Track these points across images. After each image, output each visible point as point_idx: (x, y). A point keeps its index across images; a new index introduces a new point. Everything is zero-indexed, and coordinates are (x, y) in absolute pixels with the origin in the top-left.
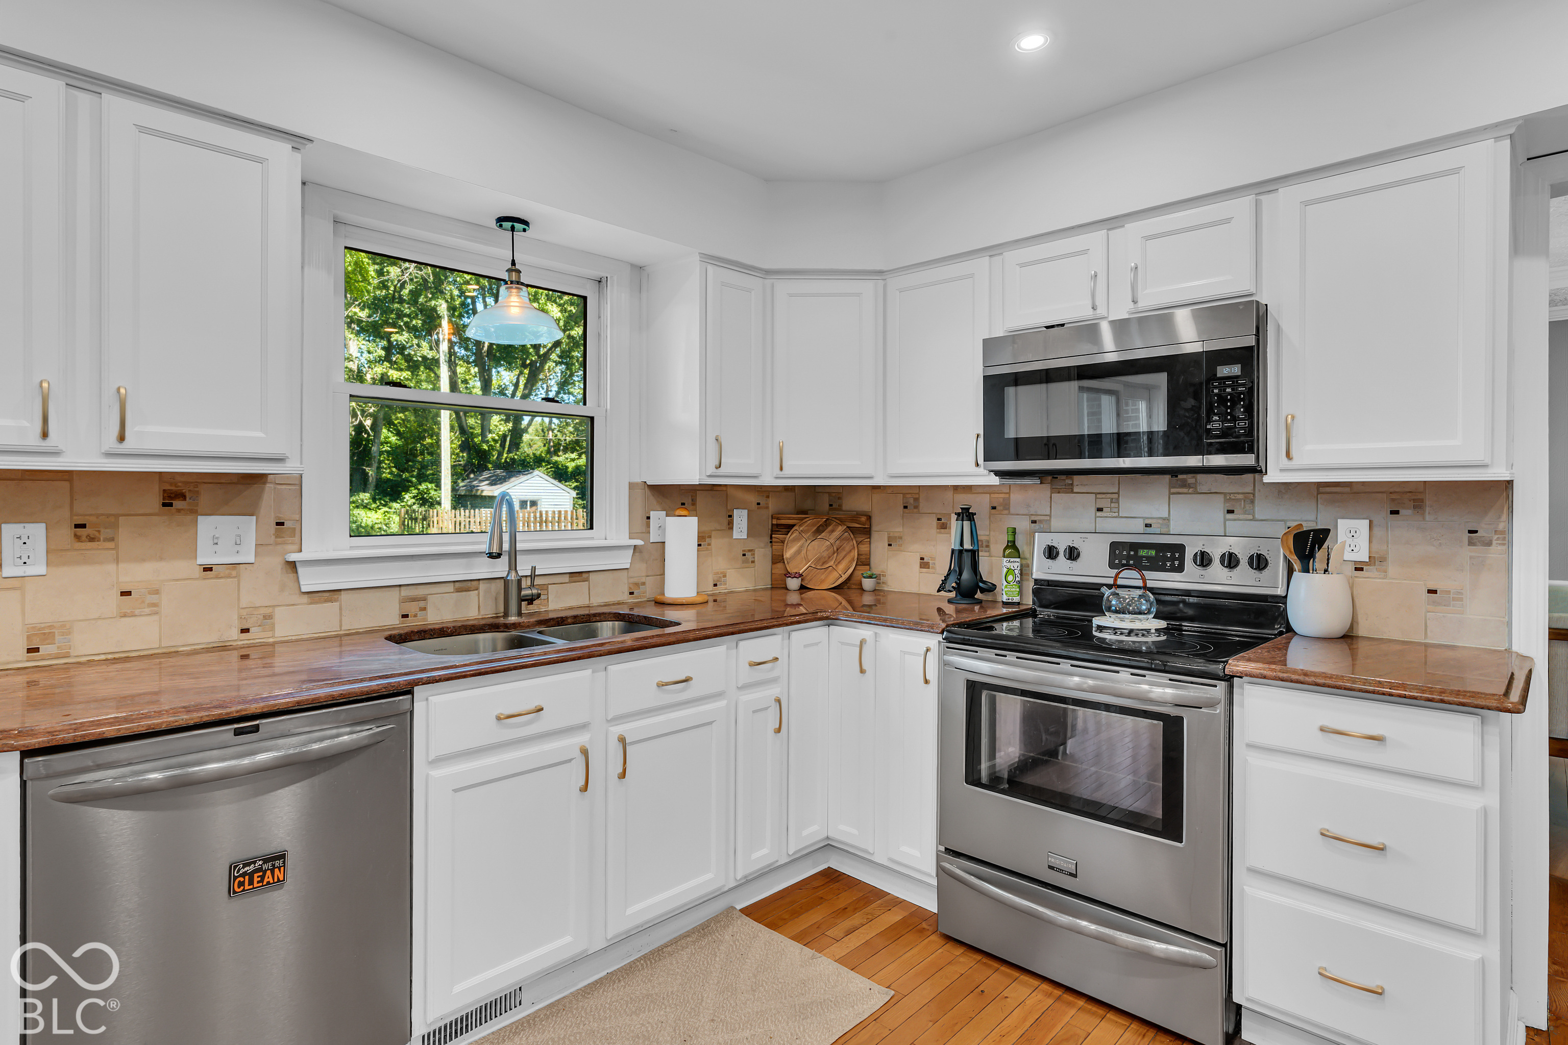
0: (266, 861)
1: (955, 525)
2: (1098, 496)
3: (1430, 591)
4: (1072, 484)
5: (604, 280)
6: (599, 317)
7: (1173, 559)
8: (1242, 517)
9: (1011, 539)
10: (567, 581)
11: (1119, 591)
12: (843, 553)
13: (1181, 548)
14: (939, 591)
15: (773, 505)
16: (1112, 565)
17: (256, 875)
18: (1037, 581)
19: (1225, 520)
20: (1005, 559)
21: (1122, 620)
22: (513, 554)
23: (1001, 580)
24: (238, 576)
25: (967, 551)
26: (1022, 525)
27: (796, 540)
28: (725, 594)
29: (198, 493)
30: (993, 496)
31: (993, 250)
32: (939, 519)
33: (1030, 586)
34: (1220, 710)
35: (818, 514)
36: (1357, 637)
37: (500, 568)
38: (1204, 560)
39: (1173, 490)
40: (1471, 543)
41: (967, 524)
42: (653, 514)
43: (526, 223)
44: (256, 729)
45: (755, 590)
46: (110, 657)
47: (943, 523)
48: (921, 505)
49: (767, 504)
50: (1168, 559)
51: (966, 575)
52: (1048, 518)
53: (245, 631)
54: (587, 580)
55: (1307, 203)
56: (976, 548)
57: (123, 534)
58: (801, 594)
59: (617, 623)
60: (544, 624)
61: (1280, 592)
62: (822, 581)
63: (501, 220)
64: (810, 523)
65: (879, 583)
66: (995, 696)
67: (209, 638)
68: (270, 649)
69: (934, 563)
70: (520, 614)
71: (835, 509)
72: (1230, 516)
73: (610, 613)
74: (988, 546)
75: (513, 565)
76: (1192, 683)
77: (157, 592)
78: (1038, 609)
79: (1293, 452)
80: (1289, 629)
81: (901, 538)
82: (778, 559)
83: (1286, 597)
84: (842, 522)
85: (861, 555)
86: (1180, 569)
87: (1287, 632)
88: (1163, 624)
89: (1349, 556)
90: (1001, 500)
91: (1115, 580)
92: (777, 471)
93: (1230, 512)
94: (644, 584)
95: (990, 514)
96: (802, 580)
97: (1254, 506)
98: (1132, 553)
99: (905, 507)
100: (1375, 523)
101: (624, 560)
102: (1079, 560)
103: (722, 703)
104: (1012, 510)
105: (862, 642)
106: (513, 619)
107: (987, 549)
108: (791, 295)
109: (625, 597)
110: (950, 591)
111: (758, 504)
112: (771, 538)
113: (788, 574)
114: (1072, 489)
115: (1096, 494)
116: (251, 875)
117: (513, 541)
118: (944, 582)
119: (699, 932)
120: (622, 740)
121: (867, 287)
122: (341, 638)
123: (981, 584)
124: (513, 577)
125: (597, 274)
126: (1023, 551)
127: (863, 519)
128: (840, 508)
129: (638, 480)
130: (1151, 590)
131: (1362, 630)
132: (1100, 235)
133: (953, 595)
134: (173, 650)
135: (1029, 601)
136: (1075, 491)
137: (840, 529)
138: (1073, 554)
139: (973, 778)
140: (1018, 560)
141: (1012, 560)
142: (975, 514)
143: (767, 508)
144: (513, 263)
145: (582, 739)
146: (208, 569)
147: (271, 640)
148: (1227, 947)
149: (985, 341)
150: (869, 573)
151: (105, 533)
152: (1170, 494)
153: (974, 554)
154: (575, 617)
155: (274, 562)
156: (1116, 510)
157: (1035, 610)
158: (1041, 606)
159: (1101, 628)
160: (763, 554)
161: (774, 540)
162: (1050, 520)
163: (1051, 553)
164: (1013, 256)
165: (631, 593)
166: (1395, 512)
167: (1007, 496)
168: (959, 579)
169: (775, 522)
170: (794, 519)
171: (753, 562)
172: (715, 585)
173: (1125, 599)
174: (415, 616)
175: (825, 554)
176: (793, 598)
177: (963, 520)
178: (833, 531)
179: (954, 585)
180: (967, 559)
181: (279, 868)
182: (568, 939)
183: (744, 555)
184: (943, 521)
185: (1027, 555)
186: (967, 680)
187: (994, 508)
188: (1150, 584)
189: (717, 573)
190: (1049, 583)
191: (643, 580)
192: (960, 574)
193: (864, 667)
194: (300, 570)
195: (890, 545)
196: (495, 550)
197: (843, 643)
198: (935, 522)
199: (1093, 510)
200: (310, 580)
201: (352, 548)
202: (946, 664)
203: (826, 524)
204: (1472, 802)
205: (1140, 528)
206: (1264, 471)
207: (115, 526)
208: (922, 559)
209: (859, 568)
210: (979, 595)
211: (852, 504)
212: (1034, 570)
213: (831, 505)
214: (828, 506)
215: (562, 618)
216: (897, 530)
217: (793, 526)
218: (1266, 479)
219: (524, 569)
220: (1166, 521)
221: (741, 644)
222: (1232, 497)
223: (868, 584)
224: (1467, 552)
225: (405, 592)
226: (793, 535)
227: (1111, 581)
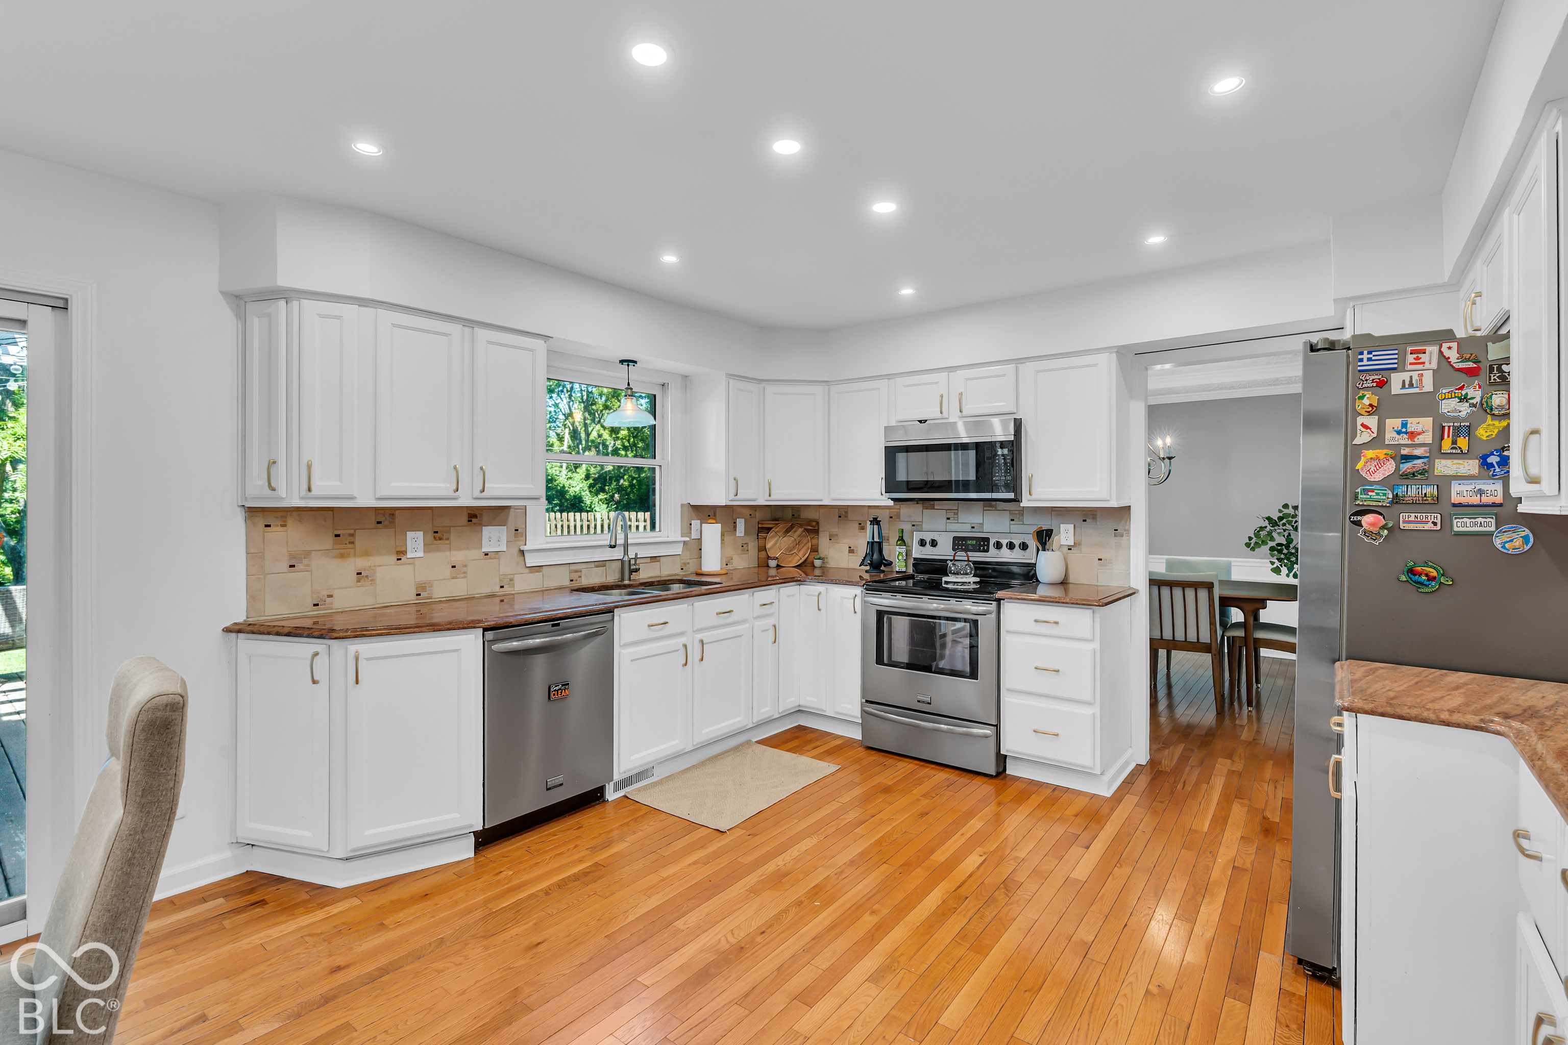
0: (563, 685)
1: (869, 527)
2: (948, 511)
3: (1099, 559)
4: (934, 504)
5: (666, 385)
6: (663, 406)
7: (984, 545)
8: (1018, 523)
9: (901, 535)
10: (649, 561)
11: (956, 563)
12: (803, 545)
13: (987, 540)
14: (860, 566)
15: (759, 515)
16: (954, 549)
17: (559, 691)
18: (915, 559)
19: (1010, 524)
20: (898, 547)
21: (957, 578)
22: (626, 546)
23: (895, 559)
24: (499, 558)
25: (876, 542)
26: (907, 527)
27: (773, 537)
28: (732, 570)
29: (482, 514)
30: (891, 510)
31: (890, 376)
32: (860, 524)
33: (911, 562)
34: (994, 616)
35: (785, 521)
36: (1069, 583)
37: (618, 554)
38: (998, 546)
39: (985, 508)
40: (1115, 536)
41: (876, 527)
42: (693, 522)
43: (635, 362)
44: (558, 625)
45: (749, 568)
46: (448, 599)
47: (862, 526)
48: (849, 516)
49: (755, 515)
50: (982, 546)
51: (875, 556)
52: (921, 523)
53: (502, 587)
54: (659, 561)
55: (1038, 372)
56: (881, 541)
57: (453, 536)
58: (777, 569)
59: (681, 585)
60: (644, 585)
61: (1033, 561)
62: (790, 562)
63: (622, 362)
64: (782, 526)
65: (824, 563)
66: (891, 618)
67: (487, 590)
68: (512, 596)
69: (857, 550)
70: (630, 580)
71: (796, 518)
72: (1012, 522)
73: (676, 580)
74: (888, 540)
75: (626, 552)
76: (983, 603)
77: (466, 566)
78: (916, 574)
79: (1033, 492)
80: (1038, 580)
81: (837, 535)
82: (762, 549)
83: (1036, 564)
84: (801, 526)
85: (813, 546)
86: (987, 551)
87: (1036, 582)
88: (978, 579)
89: (1063, 542)
90: (895, 513)
91: (954, 557)
92: (767, 497)
93: (1012, 520)
94: (688, 563)
95: (889, 521)
96: (778, 561)
97: (1023, 517)
98: (964, 542)
99: (840, 517)
100: (1076, 526)
101: (678, 550)
102: (937, 546)
103: (746, 626)
104: (902, 519)
105: (820, 594)
106: (626, 582)
107: (888, 541)
108: (775, 394)
109: (678, 571)
110: (867, 565)
111: (750, 515)
112: (758, 536)
113: (769, 558)
114: (934, 507)
115: (947, 510)
116: (558, 691)
117: (626, 538)
118: (863, 560)
119: (734, 750)
120: (702, 641)
121: (819, 390)
122: (544, 592)
123: (884, 561)
124: (626, 558)
125: (662, 382)
126: (908, 543)
127: (814, 524)
128: (799, 517)
129: (685, 503)
130: (971, 561)
131: (1071, 579)
132: (944, 375)
133: (868, 568)
134: (472, 596)
135: (911, 571)
136: (935, 508)
137: (800, 530)
138: (934, 543)
139: (880, 661)
140: (905, 547)
141: (901, 547)
142: (881, 521)
143: (755, 517)
144: (629, 384)
145: (683, 640)
146: (486, 554)
147: (513, 592)
148: (997, 726)
149: (885, 427)
150: (818, 557)
151: (446, 535)
152: (984, 510)
153: (880, 544)
154: (659, 581)
155: (515, 551)
156: (957, 519)
157: (914, 575)
158: (916, 573)
159: (947, 583)
160: (753, 545)
161: (759, 537)
162: (922, 525)
163: (922, 543)
164: (900, 381)
165: (682, 569)
166: (1084, 521)
167: (899, 510)
168: (872, 559)
169: (760, 526)
170: (772, 524)
171: (747, 550)
172: (727, 565)
173: (958, 566)
174: (576, 580)
175: (791, 545)
176: (773, 572)
177: (874, 525)
178: (796, 531)
179: (869, 562)
180: (876, 547)
181: (567, 689)
182: (676, 742)
183: (742, 546)
184: (862, 525)
185: (910, 545)
186: (877, 610)
187: (891, 517)
188: (971, 559)
189: (728, 557)
190: (922, 560)
191: (688, 561)
192: (872, 556)
193: (820, 608)
194: (527, 555)
195: (830, 539)
196: (613, 544)
197: (808, 595)
198: (857, 525)
199: (945, 519)
200: (531, 561)
201: (547, 543)
202: (866, 602)
203: (792, 527)
204: (1089, 647)
205: (969, 529)
206: (1020, 501)
207: (449, 532)
208: (850, 547)
209: (811, 553)
210: (883, 568)
211: (805, 515)
212: (913, 553)
213: (793, 515)
214: (791, 516)
215: (652, 582)
216: (835, 530)
217: (771, 528)
218: (1022, 505)
219: (631, 555)
220: (982, 525)
221: (756, 594)
222: (1013, 512)
223: (817, 563)
224: (1114, 540)
225: (573, 567)
226: (770, 535)
227: (952, 558)
